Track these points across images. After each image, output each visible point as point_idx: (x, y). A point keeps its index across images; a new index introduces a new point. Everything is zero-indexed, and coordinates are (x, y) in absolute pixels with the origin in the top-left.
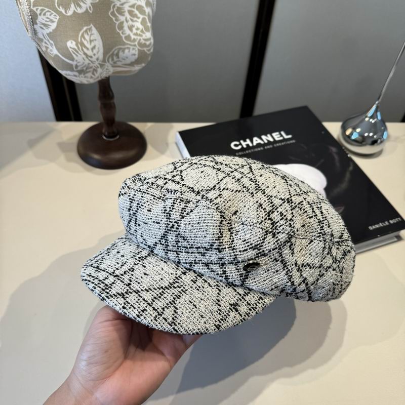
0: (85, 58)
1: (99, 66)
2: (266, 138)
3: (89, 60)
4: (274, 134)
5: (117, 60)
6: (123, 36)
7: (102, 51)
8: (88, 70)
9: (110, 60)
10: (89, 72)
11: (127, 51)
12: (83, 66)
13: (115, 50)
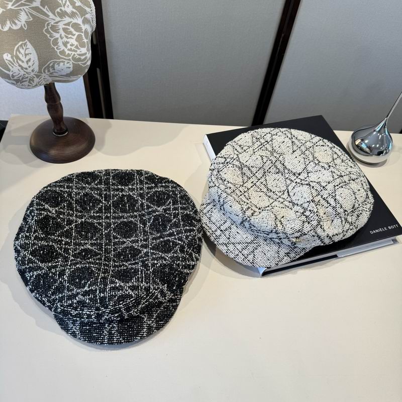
0: (21, 70)
1: (35, 76)
3: (24, 71)
5: (53, 71)
6: (58, 51)
7: (37, 63)
8: (24, 80)
9: (46, 71)
10: (25, 81)
11: (62, 64)
12: (19, 76)
13: (51, 62)
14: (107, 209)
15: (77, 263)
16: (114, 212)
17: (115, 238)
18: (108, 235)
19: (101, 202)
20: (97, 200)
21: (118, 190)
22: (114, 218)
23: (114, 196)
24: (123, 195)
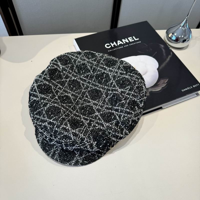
2: (125, 41)
4: (129, 38)
14: (92, 77)
15: (56, 103)
16: (94, 81)
17: (87, 97)
18: (84, 93)
19: (90, 71)
20: (88, 69)
21: (103, 68)
22: (93, 84)
23: (99, 71)
24: (104, 72)
